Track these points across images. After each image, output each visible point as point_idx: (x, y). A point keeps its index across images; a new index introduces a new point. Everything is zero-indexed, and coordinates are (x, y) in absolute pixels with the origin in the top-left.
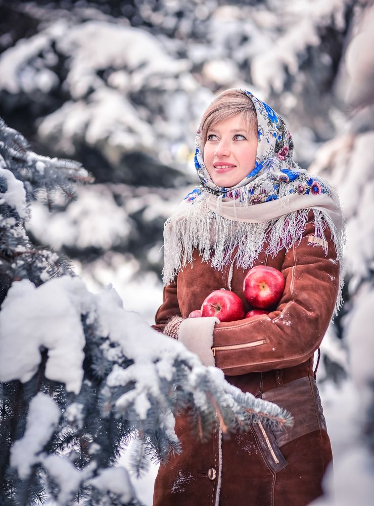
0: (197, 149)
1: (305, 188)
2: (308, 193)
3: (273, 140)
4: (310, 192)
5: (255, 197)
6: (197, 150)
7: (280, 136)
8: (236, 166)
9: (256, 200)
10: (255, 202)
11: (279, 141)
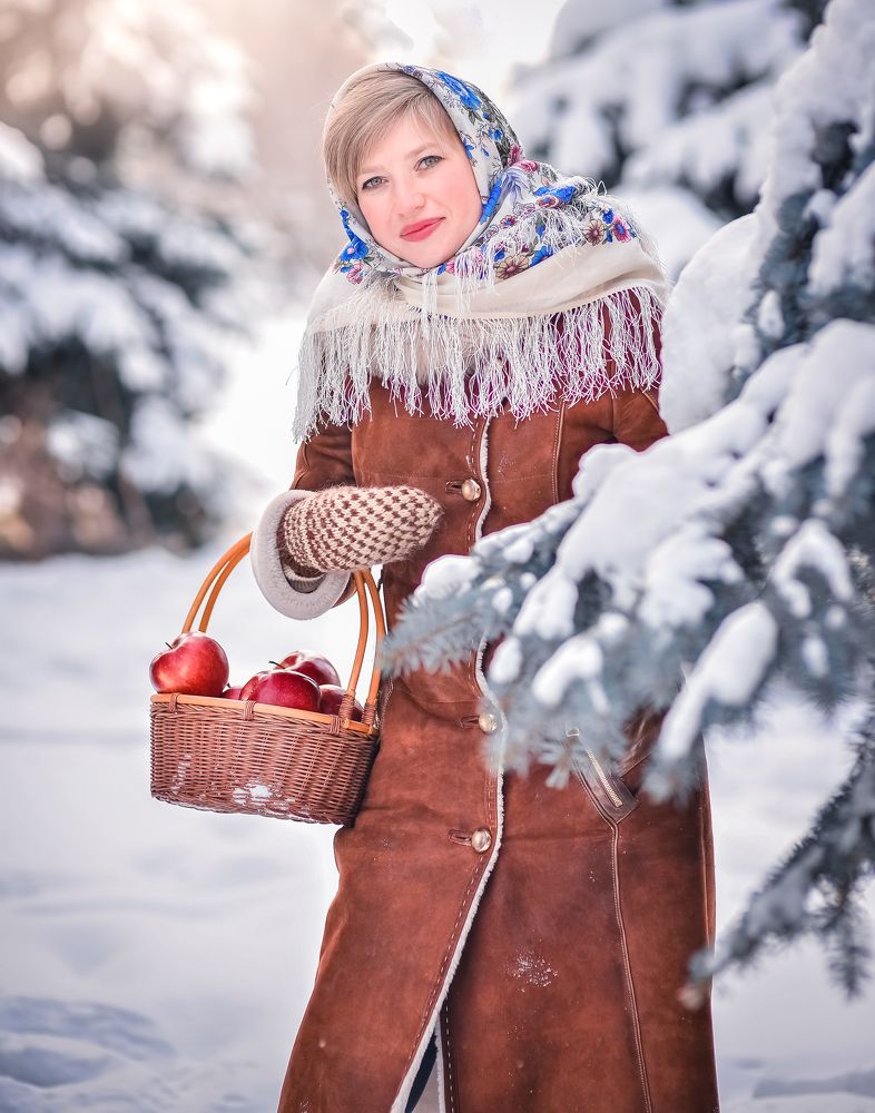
0: (343, 212)
1: (602, 228)
2: (610, 238)
3: (491, 145)
4: (614, 237)
5: (509, 262)
6: (344, 214)
7: (497, 131)
8: (443, 218)
9: (511, 268)
10: (511, 271)
11: (500, 142)
